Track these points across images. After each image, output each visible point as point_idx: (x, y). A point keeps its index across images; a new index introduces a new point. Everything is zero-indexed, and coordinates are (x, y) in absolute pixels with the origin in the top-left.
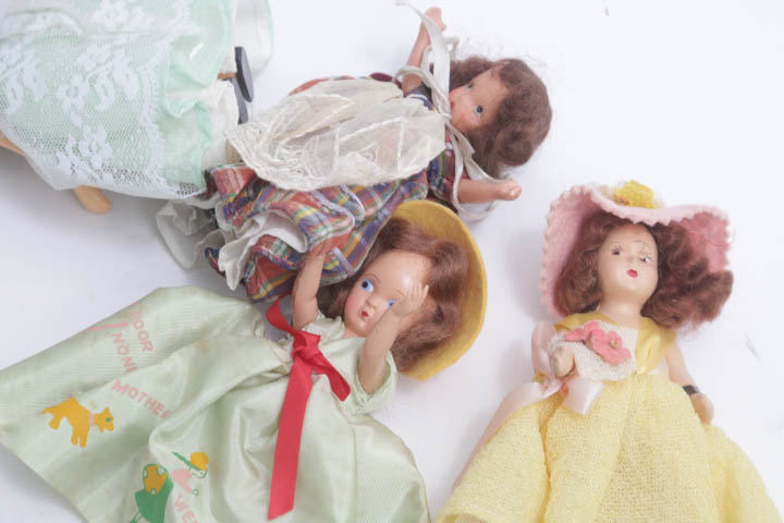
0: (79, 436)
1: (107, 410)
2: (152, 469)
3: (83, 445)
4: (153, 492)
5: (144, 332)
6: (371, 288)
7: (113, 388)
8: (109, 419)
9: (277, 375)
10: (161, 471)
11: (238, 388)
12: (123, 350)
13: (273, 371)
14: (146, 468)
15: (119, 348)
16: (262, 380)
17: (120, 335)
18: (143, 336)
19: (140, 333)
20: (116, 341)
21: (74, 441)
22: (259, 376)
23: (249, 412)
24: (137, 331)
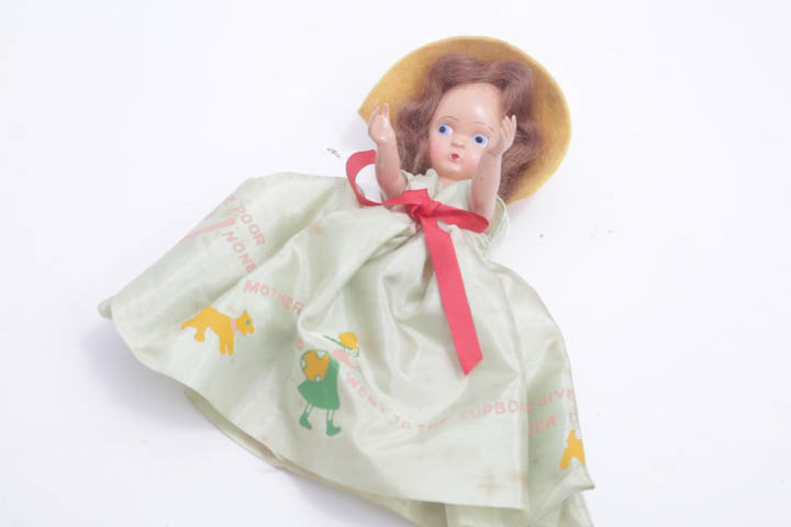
0: (226, 345)
1: (245, 313)
2: (310, 356)
3: (231, 352)
4: (318, 379)
5: (253, 226)
6: (450, 130)
7: (245, 291)
8: (249, 322)
9: (404, 238)
10: (321, 354)
11: (369, 262)
12: (239, 248)
13: (400, 235)
14: (303, 358)
15: (234, 247)
16: (393, 245)
17: (231, 233)
18: (254, 229)
19: (251, 228)
20: (230, 240)
21: (222, 350)
22: (387, 244)
23: (391, 280)
24: (247, 226)
